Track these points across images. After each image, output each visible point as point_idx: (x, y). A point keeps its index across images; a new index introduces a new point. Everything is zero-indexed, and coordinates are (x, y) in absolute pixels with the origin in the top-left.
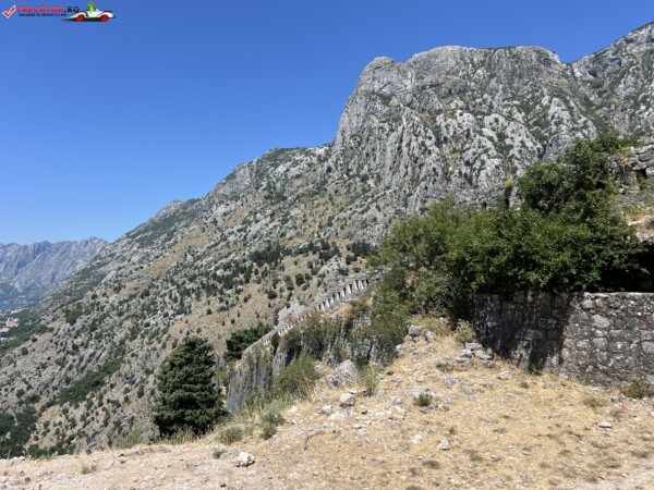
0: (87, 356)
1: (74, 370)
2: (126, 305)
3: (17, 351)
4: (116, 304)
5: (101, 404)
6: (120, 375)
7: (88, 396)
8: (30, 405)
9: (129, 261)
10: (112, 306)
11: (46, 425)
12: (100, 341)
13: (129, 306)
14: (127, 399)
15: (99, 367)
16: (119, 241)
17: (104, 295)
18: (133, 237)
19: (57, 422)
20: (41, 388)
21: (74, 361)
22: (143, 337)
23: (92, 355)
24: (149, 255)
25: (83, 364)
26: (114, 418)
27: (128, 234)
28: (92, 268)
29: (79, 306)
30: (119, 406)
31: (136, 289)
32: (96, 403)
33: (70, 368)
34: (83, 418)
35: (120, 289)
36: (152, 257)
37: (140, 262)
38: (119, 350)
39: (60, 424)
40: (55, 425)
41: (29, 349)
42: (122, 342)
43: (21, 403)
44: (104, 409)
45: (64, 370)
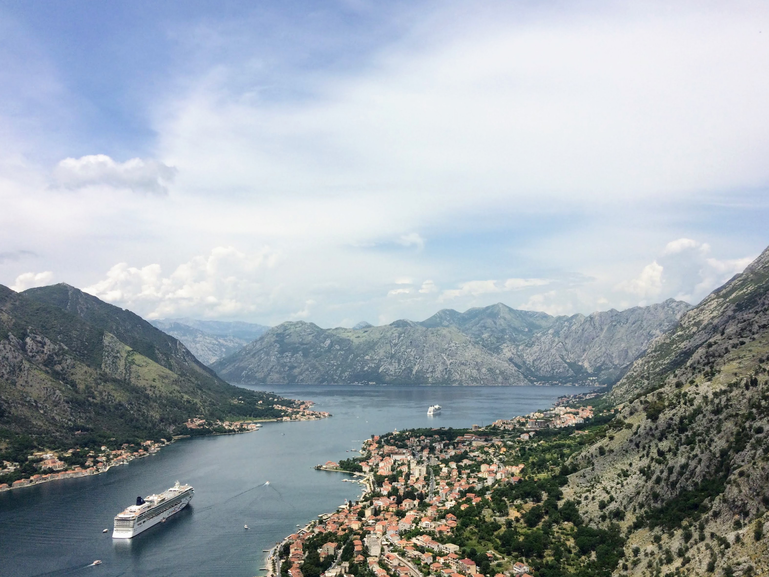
0: (677, 469)
1: (663, 483)
2: (724, 398)
3: (593, 449)
4: (711, 396)
5: (702, 538)
6: (725, 501)
7: (685, 523)
8: (615, 521)
9: (723, 334)
10: (705, 398)
11: (636, 551)
12: (692, 449)
13: (728, 400)
14: (738, 539)
15: (696, 484)
16: (705, 302)
17: (692, 382)
18: (725, 296)
19: (649, 551)
20: (625, 502)
21: (662, 472)
22: (754, 447)
23: (684, 467)
24: (751, 324)
25: (673, 477)
26: (721, 563)
27: (717, 292)
28: (673, 342)
29: (660, 397)
30: (728, 546)
31: (736, 374)
32: (696, 535)
33: (658, 481)
34: (681, 553)
35: (713, 375)
36: (755, 328)
37: (740, 334)
38: (721, 463)
39: (652, 554)
40: (646, 555)
41: (607, 449)
42: (724, 453)
43: (604, 518)
44: (708, 547)
45: (650, 484)
